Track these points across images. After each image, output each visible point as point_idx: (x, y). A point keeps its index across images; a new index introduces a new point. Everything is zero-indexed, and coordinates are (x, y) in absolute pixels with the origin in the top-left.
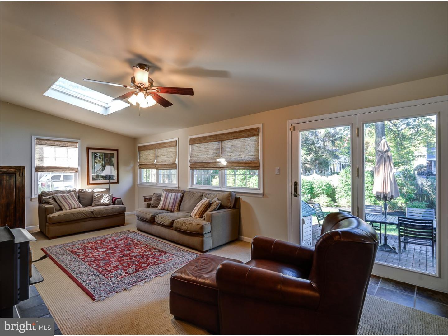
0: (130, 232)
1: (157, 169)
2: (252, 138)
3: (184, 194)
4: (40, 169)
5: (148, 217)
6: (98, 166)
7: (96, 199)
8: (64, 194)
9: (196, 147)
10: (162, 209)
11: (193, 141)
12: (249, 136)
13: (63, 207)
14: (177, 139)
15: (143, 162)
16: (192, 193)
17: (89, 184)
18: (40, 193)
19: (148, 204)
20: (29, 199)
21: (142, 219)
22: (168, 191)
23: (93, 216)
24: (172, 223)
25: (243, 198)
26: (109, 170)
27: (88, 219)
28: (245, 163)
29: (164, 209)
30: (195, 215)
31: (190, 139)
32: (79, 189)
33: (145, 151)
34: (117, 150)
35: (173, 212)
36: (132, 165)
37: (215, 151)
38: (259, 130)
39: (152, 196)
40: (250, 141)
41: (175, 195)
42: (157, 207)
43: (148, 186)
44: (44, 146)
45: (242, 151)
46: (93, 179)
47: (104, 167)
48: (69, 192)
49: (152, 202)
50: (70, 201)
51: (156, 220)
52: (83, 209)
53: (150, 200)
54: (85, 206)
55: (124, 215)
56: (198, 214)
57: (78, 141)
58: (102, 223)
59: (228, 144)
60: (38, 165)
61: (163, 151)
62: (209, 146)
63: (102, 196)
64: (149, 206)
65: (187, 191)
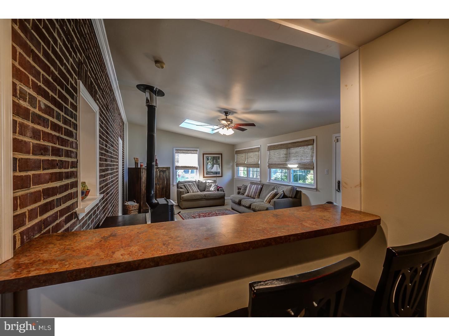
0: (227, 210)
1: (247, 167)
2: (310, 147)
3: (263, 186)
4: (178, 168)
5: (237, 201)
6: (209, 166)
7: (207, 187)
8: (190, 183)
9: (272, 151)
10: (247, 196)
11: (271, 148)
12: (308, 145)
13: (189, 191)
14: (260, 146)
15: (239, 162)
16: (269, 185)
17: (204, 177)
18: (177, 182)
19: (238, 192)
20: (172, 186)
21: (234, 202)
22: (252, 183)
23: (205, 198)
24: (250, 205)
25: (304, 191)
26: (216, 168)
27: (202, 200)
28: (305, 165)
29: (248, 196)
30: (266, 201)
31: (268, 146)
32: (198, 180)
33: (240, 154)
34: (221, 154)
35: (254, 198)
36: (231, 164)
37: (285, 156)
38: (314, 141)
39: (242, 187)
40: (308, 149)
41: (256, 187)
42: (244, 194)
43: (241, 179)
44: (180, 154)
45: (302, 156)
46: (207, 174)
47: (213, 166)
48: (192, 182)
49: (241, 191)
50: (193, 188)
51: (242, 203)
52: (200, 193)
53: (240, 189)
54: (201, 191)
55: (224, 199)
56: (268, 200)
57: (198, 149)
58: (211, 202)
59: (293, 150)
60: (177, 165)
61: (251, 154)
62: (280, 152)
63: (211, 185)
64: (239, 193)
65: (265, 184)
